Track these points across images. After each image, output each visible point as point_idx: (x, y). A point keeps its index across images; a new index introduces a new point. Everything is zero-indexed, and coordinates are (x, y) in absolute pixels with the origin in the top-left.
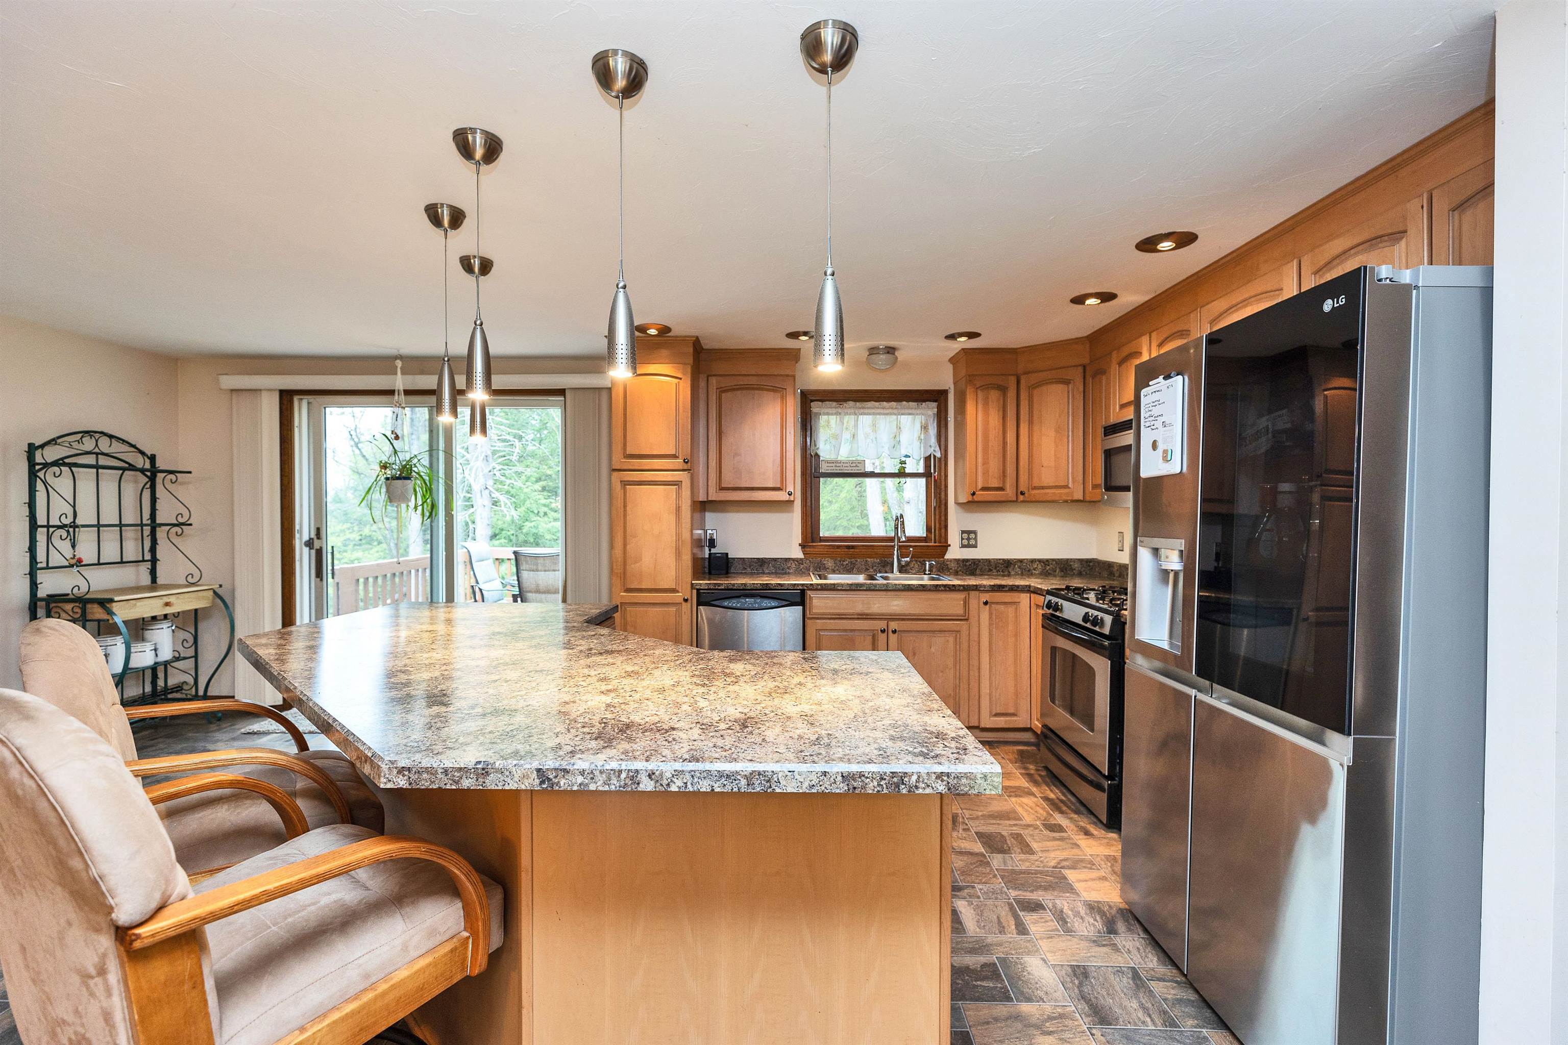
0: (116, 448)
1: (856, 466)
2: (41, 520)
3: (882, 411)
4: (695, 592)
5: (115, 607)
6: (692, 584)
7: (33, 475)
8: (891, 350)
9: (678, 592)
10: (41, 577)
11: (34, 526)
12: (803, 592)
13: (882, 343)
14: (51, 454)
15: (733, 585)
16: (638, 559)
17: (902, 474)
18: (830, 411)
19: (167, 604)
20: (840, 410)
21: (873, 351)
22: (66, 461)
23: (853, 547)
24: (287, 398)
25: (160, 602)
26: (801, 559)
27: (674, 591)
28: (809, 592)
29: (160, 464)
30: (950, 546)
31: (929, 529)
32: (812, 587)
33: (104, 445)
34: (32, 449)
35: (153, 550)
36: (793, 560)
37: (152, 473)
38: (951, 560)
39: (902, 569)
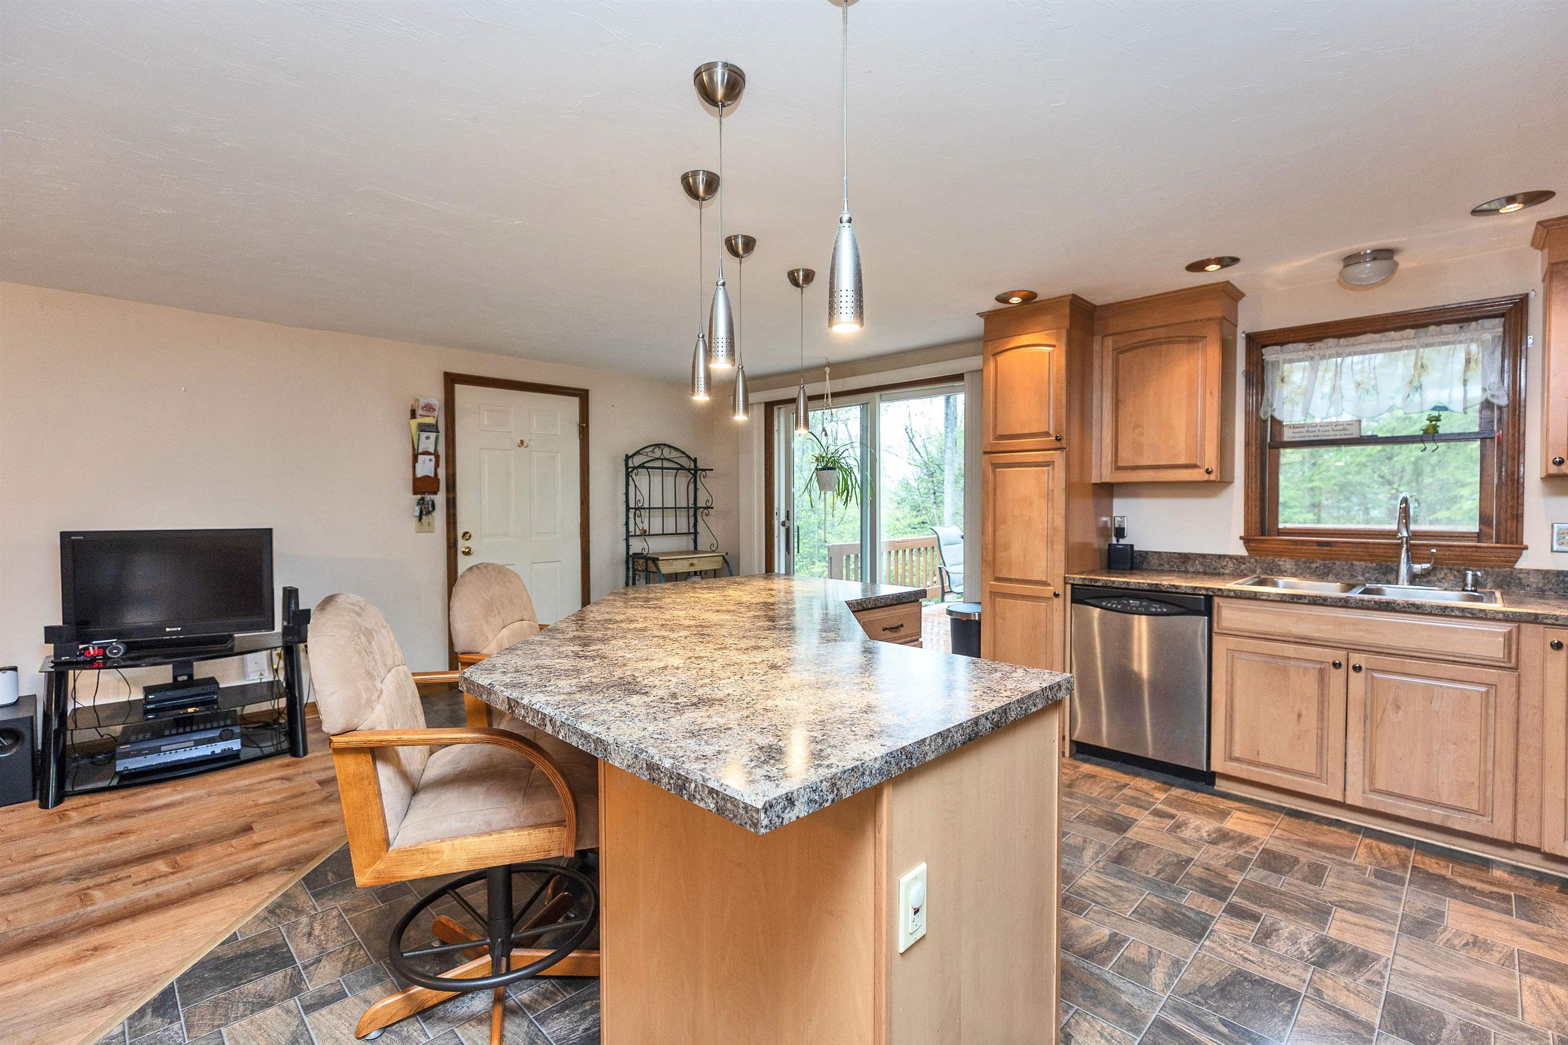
0: (674, 454)
1: (1344, 429)
2: (632, 505)
3: (1388, 345)
4: (1069, 587)
5: (660, 564)
6: (1065, 578)
7: (628, 475)
8: (1385, 254)
9: (1049, 585)
10: (632, 541)
11: (628, 509)
12: (1209, 599)
13: (1368, 245)
14: (637, 461)
15: (1113, 582)
16: (1007, 547)
17: (1431, 435)
18: (1293, 356)
19: (692, 565)
20: (1311, 354)
21: (1351, 260)
22: (646, 465)
23: (1328, 544)
24: (770, 407)
25: (688, 562)
26: (1242, 557)
27: (1045, 584)
28: (1216, 600)
29: (700, 465)
30: (1526, 548)
31: (1484, 520)
32: (1222, 593)
33: (667, 453)
34: (627, 458)
35: (695, 526)
36: (1231, 557)
37: (695, 472)
38: (1528, 572)
39: (1414, 579)
